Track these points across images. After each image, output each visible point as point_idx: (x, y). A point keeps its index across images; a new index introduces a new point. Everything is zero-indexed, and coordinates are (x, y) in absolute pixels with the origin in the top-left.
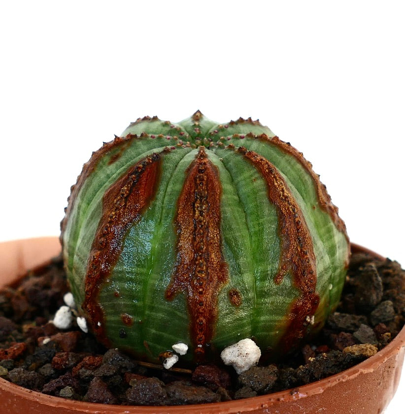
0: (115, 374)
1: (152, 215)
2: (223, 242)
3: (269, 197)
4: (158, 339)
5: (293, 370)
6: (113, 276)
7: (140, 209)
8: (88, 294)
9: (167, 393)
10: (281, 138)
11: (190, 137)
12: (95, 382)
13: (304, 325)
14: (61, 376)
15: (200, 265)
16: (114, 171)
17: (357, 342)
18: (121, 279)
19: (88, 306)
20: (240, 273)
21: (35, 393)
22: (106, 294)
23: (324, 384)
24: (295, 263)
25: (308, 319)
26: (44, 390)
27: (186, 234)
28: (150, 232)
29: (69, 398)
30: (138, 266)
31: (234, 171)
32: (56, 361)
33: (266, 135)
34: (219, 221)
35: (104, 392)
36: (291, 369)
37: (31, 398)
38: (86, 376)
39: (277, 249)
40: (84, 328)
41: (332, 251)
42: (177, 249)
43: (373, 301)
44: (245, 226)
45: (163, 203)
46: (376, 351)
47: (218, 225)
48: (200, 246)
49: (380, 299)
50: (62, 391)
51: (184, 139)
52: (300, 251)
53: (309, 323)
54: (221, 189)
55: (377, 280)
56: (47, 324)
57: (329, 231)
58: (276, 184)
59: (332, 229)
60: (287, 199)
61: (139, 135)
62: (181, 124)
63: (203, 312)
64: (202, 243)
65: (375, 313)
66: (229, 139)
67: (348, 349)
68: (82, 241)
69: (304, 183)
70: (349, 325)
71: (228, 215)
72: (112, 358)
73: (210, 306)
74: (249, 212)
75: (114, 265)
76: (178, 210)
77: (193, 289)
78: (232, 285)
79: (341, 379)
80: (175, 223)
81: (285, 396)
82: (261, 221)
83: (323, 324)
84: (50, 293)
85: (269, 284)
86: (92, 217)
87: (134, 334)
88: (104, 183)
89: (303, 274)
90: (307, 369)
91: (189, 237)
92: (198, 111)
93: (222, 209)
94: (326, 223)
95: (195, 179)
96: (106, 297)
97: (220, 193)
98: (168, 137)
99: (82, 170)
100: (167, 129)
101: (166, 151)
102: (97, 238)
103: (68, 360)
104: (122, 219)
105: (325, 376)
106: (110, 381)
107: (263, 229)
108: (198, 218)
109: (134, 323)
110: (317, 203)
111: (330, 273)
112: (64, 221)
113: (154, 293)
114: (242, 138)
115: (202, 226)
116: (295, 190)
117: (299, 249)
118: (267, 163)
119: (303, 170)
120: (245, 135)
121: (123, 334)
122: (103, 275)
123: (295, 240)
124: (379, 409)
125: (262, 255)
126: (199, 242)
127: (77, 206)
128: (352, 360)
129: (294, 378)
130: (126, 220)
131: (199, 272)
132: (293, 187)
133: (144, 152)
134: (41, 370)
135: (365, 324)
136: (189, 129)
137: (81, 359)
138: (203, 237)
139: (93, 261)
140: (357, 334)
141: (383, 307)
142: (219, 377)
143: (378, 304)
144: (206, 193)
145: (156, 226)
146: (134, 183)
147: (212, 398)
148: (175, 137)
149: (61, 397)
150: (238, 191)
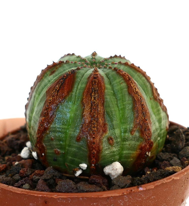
0: (50, 179)
1: (70, 100)
2: (105, 113)
3: (129, 91)
4: (72, 162)
5: (139, 178)
6: (51, 130)
7: (65, 96)
8: (38, 139)
9: (76, 187)
10: (135, 65)
11: (90, 63)
12: (40, 182)
13: (145, 157)
14: (23, 179)
15: (94, 124)
16: (52, 78)
17: (172, 165)
18: (55, 131)
19: (38, 145)
20: (114, 128)
21: (10, 187)
22: (47, 139)
23: (154, 184)
24: (141, 124)
25: (147, 153)
26: (15, 186)
27: (87, 108)
28: (69, 108)
29: (27, 189)
30: (63, 124)
31: (112, 79)
32: (21, 172)
33: (128, 63)
34: (104, 102)
35: (45, 186)
36: (138, 177)
37: (8, 189)
38: (36, 179)
39: (132, 117)
40: (35, 157)
41: (160, 121)
42: (83, 116)
43: (180, 146)
44: (116, 106)
45: (76, 93)
46: (181, 169)
47: (103, 104)
48: (94, 114)
49: (184, 146)
50: (24, 186)
51: (87, 64)
52: (143, 119)
53: (148, 156)
54: (105, 87)
55: (182, 136)
56: (17, 156)
57: (158, 111)
58: (132, 85)
59: (160, 110)
60: (137, 93)
61: (65, 62)
62: (86, 57)
63: (95, 147)
64: (95, 113)
65: (181, 153)
66: (109, 64)
67: (167, 169)
68: (35, 113)
69: (146, 87)
70: (168, 158)
71: (108, 100)
72: (49, 171)
73: (98, 144)
74: (118, 99)
75: (51, 124)
76: (83, 97)
77: (90, 136)
78: (110, 134)
79: (163, 182)
80: (82, 103)
81: (135, 189)
82: (124, 103)
83: (155, 157)
84: (19, 142)
85: (128, 135)
86: (41, 101)
87: (60, 159)
88: (47, 85)
89: (145, 130)
90: (146, 177)
91: (88, 110)
92: (95, 52)
93: (105, 97)
94: (157, 107)
95: (92, 82)
96: (47, 140)
97: (104, 89)
98: (79, 63)
99: (36, 79)
100: (79, 59)
101: (78, 69)
102: (43, 111)
103: (27, 172)
104: (55, 101)
105: (155, 180)
106: (48, 182)
107: (125, 107)
108: (93, 101)
109: (61, 153)
110: (153, 97)
111: (159, 131)
112: (27, 104)
113: (71, 138)
114: (116, 64)
115: (95, 105)
116: (142, 89)
117: (143, 118)
118: (128, 75)
119: (146, 80)
120: (117, 63)
121: (55, 159)
122: (46, 129)
123: (141, 113)
124: (182, 200)
125: (125, 120)
126: (93, 113)
127: (33, 96)
128: (169, 174)
129: (140, 182)
130: (58, 102)
131: (93, 127)
132: (141, 88)
133: (67, 69)
134: (14, 177)
135: (176, 157)
136: (90, 60)
137: (34, 172)
138: (95, 110)
139: (41, 122)
140: (172, 162)
141: (185, 150)
142: (103, 181)
143: (182, 148)
144: (97, 88)
145: (72, 104)
146: (62, 84)
147: (99, 190)
148: (83, 63)
149: (23, 189)
150: (113, 88)
